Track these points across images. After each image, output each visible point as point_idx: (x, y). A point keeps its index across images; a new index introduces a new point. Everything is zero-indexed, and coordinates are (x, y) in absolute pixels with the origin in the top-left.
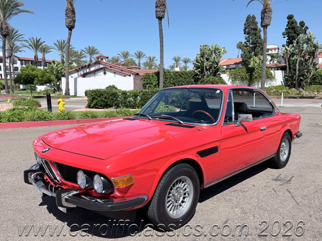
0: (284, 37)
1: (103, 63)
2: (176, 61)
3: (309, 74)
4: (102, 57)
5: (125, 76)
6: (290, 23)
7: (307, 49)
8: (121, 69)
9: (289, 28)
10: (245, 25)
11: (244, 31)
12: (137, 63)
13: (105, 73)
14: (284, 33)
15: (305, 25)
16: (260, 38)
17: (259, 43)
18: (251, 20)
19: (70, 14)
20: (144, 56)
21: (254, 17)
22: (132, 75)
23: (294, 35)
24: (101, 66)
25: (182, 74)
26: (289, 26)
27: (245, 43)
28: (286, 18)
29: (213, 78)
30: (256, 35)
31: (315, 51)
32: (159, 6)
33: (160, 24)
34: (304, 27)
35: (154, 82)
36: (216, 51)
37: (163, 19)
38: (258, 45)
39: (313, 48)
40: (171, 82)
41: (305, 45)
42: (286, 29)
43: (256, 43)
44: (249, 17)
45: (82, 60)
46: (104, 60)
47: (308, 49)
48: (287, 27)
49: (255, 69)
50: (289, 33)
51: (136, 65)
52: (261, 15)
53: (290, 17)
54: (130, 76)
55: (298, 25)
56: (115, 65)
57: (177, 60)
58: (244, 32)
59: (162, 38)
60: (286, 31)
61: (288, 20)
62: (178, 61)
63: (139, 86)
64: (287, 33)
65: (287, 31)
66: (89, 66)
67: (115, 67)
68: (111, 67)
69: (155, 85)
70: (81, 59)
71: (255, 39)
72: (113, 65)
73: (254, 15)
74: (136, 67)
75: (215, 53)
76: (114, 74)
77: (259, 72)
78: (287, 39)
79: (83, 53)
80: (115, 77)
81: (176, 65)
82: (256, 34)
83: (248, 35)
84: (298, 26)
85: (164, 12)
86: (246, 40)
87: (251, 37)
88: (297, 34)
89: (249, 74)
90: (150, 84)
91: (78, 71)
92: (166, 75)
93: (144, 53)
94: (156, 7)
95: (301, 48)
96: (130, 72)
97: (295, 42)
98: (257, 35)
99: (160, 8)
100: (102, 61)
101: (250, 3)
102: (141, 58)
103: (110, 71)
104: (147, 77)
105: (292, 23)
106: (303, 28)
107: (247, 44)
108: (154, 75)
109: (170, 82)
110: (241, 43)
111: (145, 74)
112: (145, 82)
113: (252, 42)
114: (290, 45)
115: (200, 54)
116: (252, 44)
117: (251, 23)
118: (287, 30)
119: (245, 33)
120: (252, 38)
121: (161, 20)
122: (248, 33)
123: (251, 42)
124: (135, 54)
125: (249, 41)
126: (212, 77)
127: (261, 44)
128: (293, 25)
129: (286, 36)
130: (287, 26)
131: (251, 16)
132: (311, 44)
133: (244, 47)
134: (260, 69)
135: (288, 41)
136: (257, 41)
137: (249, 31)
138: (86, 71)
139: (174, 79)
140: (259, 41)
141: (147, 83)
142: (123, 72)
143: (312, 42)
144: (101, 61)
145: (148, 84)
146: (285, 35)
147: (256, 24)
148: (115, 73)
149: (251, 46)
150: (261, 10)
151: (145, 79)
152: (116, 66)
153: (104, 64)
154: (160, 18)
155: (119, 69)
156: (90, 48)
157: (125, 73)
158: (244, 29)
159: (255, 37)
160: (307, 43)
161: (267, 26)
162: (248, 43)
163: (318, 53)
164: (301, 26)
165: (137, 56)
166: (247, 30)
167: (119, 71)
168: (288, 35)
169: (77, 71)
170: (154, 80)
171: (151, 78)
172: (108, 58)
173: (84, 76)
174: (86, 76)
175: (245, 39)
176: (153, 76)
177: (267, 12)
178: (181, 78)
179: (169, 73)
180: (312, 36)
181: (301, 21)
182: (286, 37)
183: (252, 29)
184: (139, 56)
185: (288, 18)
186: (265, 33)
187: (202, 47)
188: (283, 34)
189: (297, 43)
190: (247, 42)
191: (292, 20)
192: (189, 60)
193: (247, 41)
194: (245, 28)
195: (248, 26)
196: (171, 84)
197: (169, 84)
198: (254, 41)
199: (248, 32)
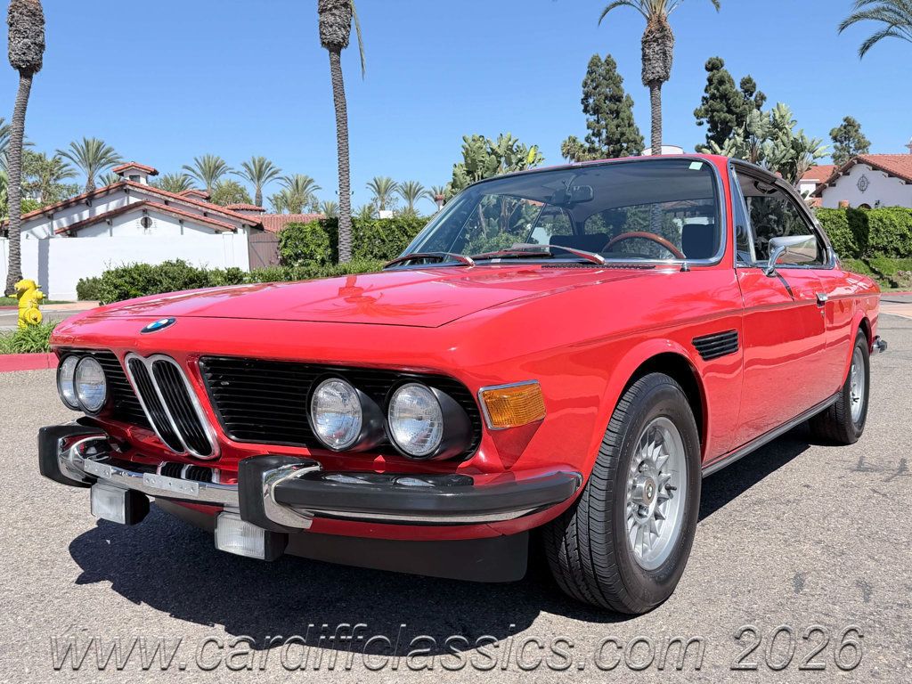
0: (700, 124)
1: (140, 190)
2: (379, 193)
3: (781, 229)
4: (134, 171)
5: (217, 232)
6: (715, 81)
7: (773, 153)
8: (205, 210)
9: (713, 97)
10: (585, 85)
11: (583, 103)
12: (252, 196)
13: (146, 223)
14: (700, 110)
15: (758, 90)
16: (630, 125)
17: (628, 141)
18: (601, 70)
19: (25, 24)
20: (276, 176)
21: (610, 63)
22: (240, 231)
23: (729, 116)
24: (133, 200)
25: (409, 225)
26: (713, 91)
27: (587, 141)
28: (704, 67)
29: (507, 240)
30: (617, 117)
31: (797, 158)
32: (330, 9)
33: (336, 65)
34: (754, 95)
35: (320, 250)
36: (513, 156)
37: (343, 51)
38: (625, 145)
39: (792, 151)
40: (376, 250)
41: (769, 143)
42: (704, 98)
43: (618, 141)
44: (594, 64)
45: (61, 182)
46: (143, 181)
47: (776, 152)
48: (707, 95)
49: (629, 214)
50: (713, 111)
51: (249, 202)
52: (643, 49)
53: (713, 66)
54: (235, 231)
55: (738, 87)
56: (180, 197)
57: (382, 190)
58: (582, 107)
59: (344, 108)
60: (703, 104)
61: (708, 74)
62: (386, 192)
63: (267, 263)
64: (707, 111)
65: (706, 106)
66: (91, 199)
67: (181, 202)
68: (167, 203)
69: (323, 262)
70: (58, 178)
71: (618, 126)
72: (175, 195)
73: (609, 56)
74: (251, 207)
75: (509, 163)
76: (179, 227)
77: (641, 224)
78: (709, 130)
79: (65, 160)
80: (182, 233)
81: (379, 203)
82: (618, 113)
83: (595, 117)
84: (736, 93)
85: (347, 26)
86: (590, 132)
87: (603, 123)
88: (736, 114)
89: (611, 227)
90: (305, 258)
91: (51, 218)
92: (357, 229)
93: (276, 165)
94: (322, 11)
95: (759, 152)
96: (234, 219)
97: (741, 131)
98: (621, 115)
99: (332, 14)
100: (137, 184)
101: (606, 12)
102: (263, 180)
103: (166, 214)
104: (294, 235)
105: (721, 82)
106: (752, 98)
107: (593, 142)
108: (318, 228)
109: (372, 253)
110: (574, 141)
111: (287, 227)
112: (287, 252)
113: (607, 137)
114: (727, 142)
115: (463, 163)
116: (608, 144)
117: (604, 78)
118: (707, 102)
119: (586, 111)
120: (607, 125)
121: (339, 54)
122: (596, 111)
123: (604, 136)
124: (246, 165)
125: (598, 134)
126: (505, 236)
127: (635, 141)
128: (724, 87)
129: (704, 120)
130: (706, 91)
131: (603, 61)
132: (785, 138)
133: (584, 152)
134: (643, 215)
135: (710, 134)
136: (623, 134)
137: (598, 103)
138: (81, 216)
139: (383, 241)
140: (628, 135)
141: (295, 254)
142: (209, 219)
143: (786, 134)
144: (132, 183)
145: (297, 257)
146: (702, 117)
147: (617, 81)
148: (181, 222)
149: (605, 149)
150: (643, 35)
151: (289, 242)
152: (187, 199)
153: (144, 191)
154: (335, 48)
155: (197, 209)
156: (87, 144)
157: (216, 221)
158: (583, 96)
159: (615, 122)
160: (775, 138)
161: (661, 82)
162: (596, 140)
163: (805, 167)
164: (746, 91)
165: (251, 173)
166: (591, 101)
167: (197, 216)
168: (712, 117)
169: (47, 216)
170: (319, 246)
171: (309, 238)
172: (154, 173)
173: (73, 231)
174: (79, 233)
175: (588, 128)
176: (314, 232)
177: (660, 41)
178: (406, 238)
179: (367, 224)
180: (787, 117)
181: (746, 76)
182: (705, 123)
183: (606, 98)
184: (260, 172)
185: (707, 69)
186: (655, 103)
187: (470, 141)
188: (697, 115)
189: (747, 134)
190: (593, 138)
191: (720, 74)
192: (419, 190)
193: (593, 134)
194: (587, 96)
195: (595, 89)
196: (375, 256)
197: (369, 256)
198: (613, 134)
199: (596, 105)
